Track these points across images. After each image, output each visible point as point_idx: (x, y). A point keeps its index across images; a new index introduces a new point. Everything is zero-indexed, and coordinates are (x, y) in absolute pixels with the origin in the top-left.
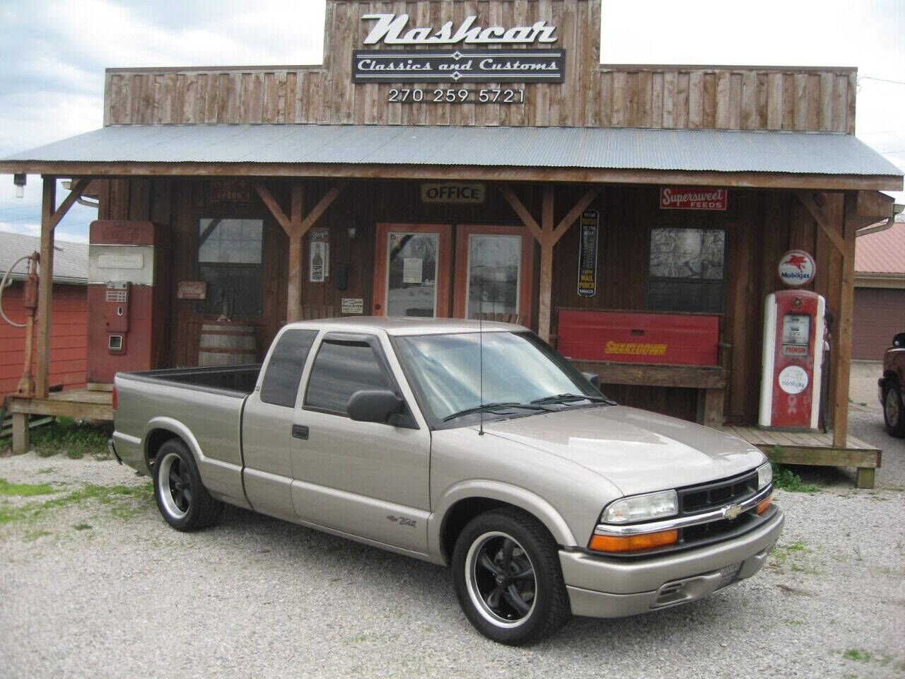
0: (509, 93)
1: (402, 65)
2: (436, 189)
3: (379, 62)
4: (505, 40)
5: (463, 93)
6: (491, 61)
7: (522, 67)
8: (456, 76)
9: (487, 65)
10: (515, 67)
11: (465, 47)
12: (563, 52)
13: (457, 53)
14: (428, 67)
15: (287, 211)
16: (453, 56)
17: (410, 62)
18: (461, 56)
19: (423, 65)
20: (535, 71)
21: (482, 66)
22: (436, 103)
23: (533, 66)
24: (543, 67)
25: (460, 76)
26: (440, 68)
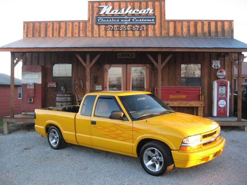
0: (141, 28)
1: (110, 20)
2: (121, 55)
3: (104, 19)
4: (139, 13)
5: (128, 28)
6: (135, 19)
7: (144, 20)
8: (126, 23)
9: (134, 20)
10: (142, 21)
11: (128, 15)
12: (155, 16)
13: (126, 17)
14: (118, 20)
15: (85, 61)
16: (125, 17)
17: (113, 19)
18: (127, 17)
19: (117, 20)
20: (148, 22)
21: (133, 20)
22: (121, 30)
23: (147, 20)
24: (150, 20)
25: (127, 23)
26: (121, 21)
